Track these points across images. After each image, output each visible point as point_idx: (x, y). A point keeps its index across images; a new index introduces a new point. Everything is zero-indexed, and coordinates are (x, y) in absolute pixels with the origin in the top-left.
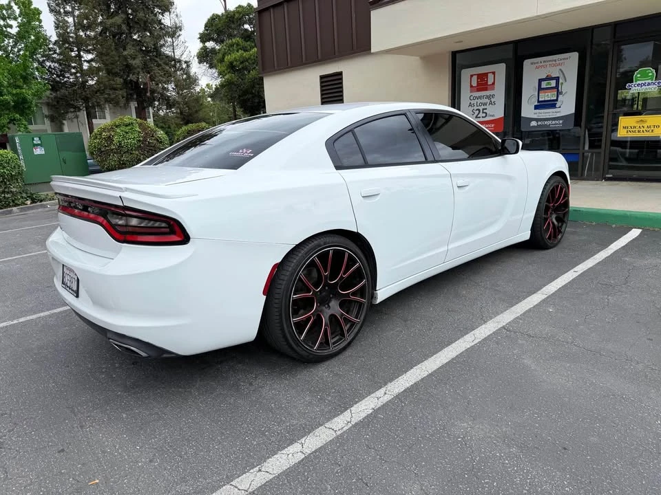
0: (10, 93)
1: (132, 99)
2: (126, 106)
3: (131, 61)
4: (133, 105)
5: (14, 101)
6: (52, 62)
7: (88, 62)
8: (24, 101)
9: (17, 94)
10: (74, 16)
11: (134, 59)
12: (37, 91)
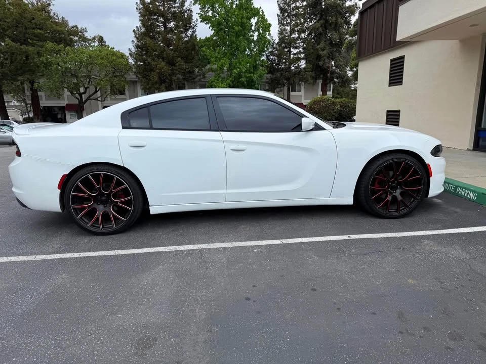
0: (246, 77)
1: (319, 78)
2: (314, 83)
3: (321, 53)
4: (320, 82)
5: (247, 81)
6: (274, 56)
7: (295, 54)
8: (252, 81)
9: (249, 77)
10: (290, 25)
11: (323, 50)
12: (260, 75)
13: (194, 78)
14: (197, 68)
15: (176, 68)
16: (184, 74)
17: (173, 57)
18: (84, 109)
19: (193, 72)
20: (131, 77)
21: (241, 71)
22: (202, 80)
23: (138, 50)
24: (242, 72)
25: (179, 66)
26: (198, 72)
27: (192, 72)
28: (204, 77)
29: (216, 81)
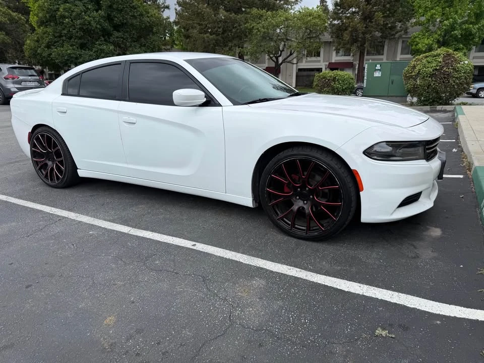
13: (393, 35)
14: (400, 22)
15: (371, 25)
16: (382, 31)
17: (370, 12)
18: (280, 73)
19: (395, 27)
20: (327, 37)
21: (455, 22)
22: (404, 36)
23: (336, 8)
24: (457, 23)
25: (376, 22)
26: (400, 27)
27: (393, 28)
28: (406, 33)
29: (420, 36)
